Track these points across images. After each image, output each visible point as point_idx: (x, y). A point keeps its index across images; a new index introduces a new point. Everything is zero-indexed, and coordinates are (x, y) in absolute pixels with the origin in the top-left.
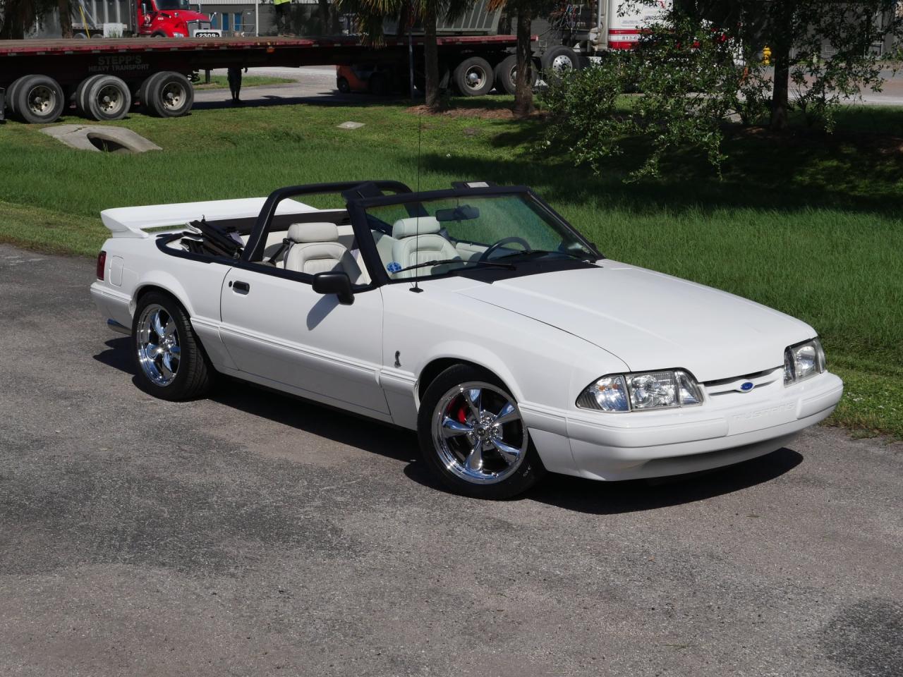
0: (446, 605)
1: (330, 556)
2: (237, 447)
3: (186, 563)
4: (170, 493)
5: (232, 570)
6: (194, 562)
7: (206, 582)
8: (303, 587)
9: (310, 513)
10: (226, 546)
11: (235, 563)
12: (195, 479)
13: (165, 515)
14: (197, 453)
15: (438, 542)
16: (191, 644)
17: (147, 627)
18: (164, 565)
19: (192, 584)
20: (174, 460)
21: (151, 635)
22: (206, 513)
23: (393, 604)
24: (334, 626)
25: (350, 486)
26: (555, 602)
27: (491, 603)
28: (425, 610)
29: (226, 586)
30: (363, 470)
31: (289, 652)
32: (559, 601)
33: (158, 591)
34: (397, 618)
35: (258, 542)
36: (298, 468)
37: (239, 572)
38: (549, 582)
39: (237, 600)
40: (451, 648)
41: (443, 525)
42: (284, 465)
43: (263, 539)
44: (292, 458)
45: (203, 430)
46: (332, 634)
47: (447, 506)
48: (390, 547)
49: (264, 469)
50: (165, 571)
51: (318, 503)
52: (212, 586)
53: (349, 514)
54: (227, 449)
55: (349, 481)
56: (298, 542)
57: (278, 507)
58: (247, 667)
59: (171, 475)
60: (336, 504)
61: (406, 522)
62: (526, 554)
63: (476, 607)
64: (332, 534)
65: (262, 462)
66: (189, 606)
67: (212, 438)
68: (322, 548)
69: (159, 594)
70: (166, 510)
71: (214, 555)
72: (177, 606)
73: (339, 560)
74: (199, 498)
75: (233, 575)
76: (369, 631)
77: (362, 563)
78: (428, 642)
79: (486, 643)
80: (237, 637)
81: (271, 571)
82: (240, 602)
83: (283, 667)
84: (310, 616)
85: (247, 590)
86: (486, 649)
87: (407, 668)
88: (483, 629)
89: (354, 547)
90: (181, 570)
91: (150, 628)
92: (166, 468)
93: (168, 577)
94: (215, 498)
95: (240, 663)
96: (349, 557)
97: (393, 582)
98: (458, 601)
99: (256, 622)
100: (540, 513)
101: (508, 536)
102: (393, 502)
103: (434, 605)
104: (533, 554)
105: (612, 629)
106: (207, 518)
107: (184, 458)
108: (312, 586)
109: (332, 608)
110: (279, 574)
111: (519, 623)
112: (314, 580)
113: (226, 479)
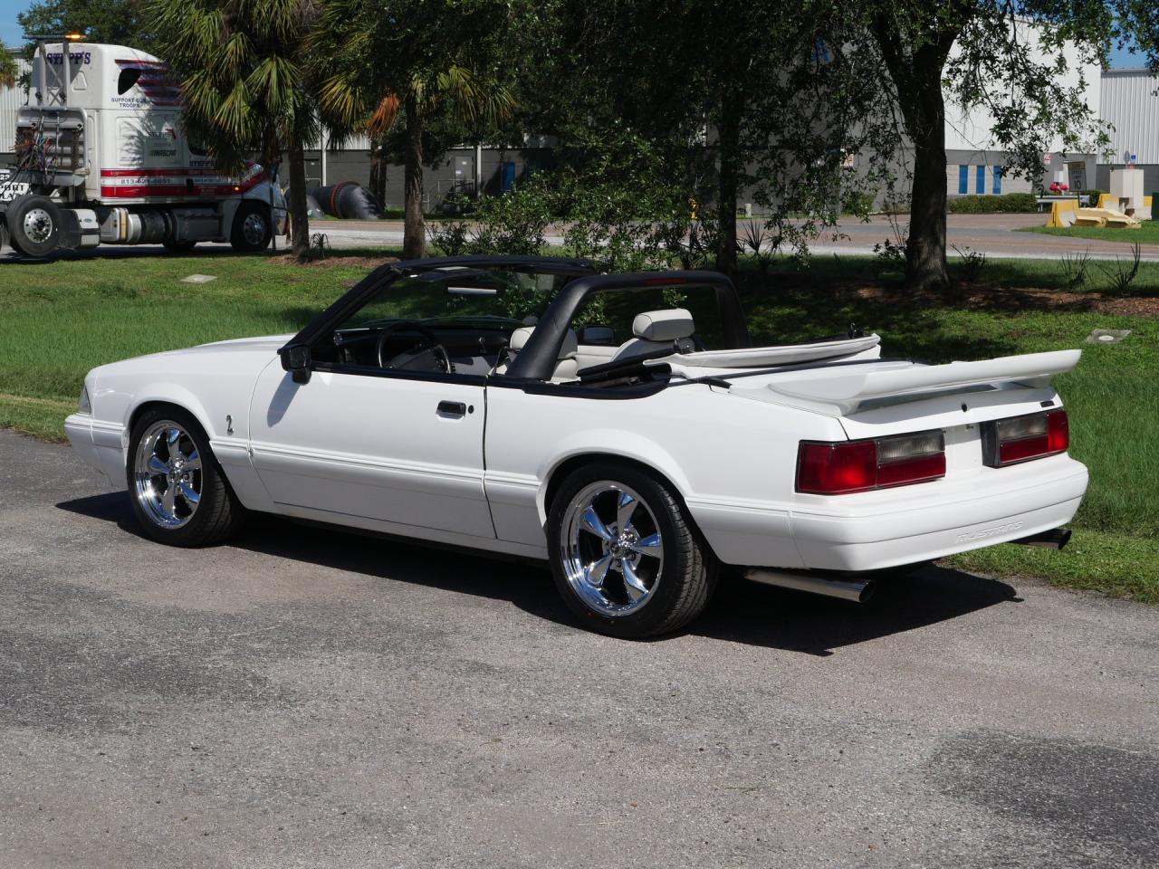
0: (425, 755)
1: (256, 707)
2: (106, 595)
3: (56, 720)
4: (21, 646)
5: (122, 727)
6: (68, 720)
7: (88, 741)
8: (224, 742)
9: (220, 661)
10: (109, 701)
11: (124, 719)
12: (56, 631)
13: (19, 670)
14: (53, 603)
15: (399, 688)
16: (77, 812)
17: (12, 796)
18: (25, 724)
19: (68, 744)
20: (22, 611)
21: (18, 804)
22: (76, 665)
23: (351, 757)
24: (275, 784)
25: (268, 632)
26: (570, 747)
27: (485, 751)
28: (397, 761)
29: (117, 746)
30: (282, 615)
31: (218, 816)
32: (575, 746)
33: (21, 754)
34: (361, 772)
35: (154, 695)
36: (194, 615)
37: (134, 729)
38: (555, 725)
39: (135, 760)
40: (442, 803)
41: (402, 670)
42: (172, 613)
43: (158, 691)
44: (182, 605)
45: (57, 579)
46: (274, 793)
47: (403, 649)
48: (335, 695)
49: (148, 617)
50: (28, 731)
51: (228, 650)
52: (96, 746)
53: (271, 661)
54: (94, 598)
55: (267, 626)
56: (209, 693)
57: (175, 657)
58: (161, 835)
59: (21, 627)
60: (253, 652)
61: (352, 668)
62: (519, 696)
63: (466, 756)
64: (254, 684)
65: (144, 610)
66: (68, 770)
67: (72, 586)
68: (243, 699)
69: (22, 758)
70: (19, 664)
71: (96, 711)
72: (50, 770)
73: (269, 711)
74: (63, 652)
75: (124, 733)
76: (325, 788)
77: (300, 713)
78: (408, 797)
79: (488, 795)
80: (141, 801)
81: (177, 726)
82: (140, 763)
83: (213, 833)
84: (240, 775)
85: (148, 749)
86: (490, 802)
87: (386, 828)
88: (480, 780)
89: (286, 696)
90: (51, 730)
91: (15, 796)
92: (12, 621)
93: (33, 738)
94: (85, 650)
95: (150, 831)
96: (282, 708)
97: (348, 733)
98: (439, 750)
99: (166, 783)
100: (526, 654)
101: (490, 678)
102: (330, 646)
103: (408, 755)
104: (529, 697)
105: (654, 773)
106: (78, 671)
107: (35, 608)
108: (237, 741)
109: (269, 764)
110: (188, 729)
111: (529, 772)
112: (238, 734)
113: (97, 629)
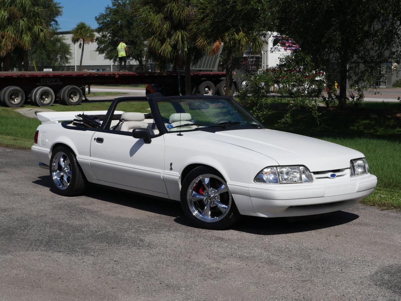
0: (193, 266)
1: (139, 249)
2: (96, 212)
3: (71, 251)
4: (64, 227)
5: (92, 254)
6: (75, 251)
7: (80, 258)
8: (125, 259)
9: (130, 234)
10: (90, 245)
11: (93, 251)
12: (77, 223)
13: (62, 235)
14: (78, 214)
15: (189, 244)
16: (71, 279)
17: (51, 274)
18: (60, 252)
19: (73, 258)
20: (67, 216)
21: (53, 276)
22: (81, 234)
23: (168, 266)
24: (140, 273)
25: (149, 225)
26: (245, 265)
27: (214, 265)
28: (183, 268)
29: (89, 259)
30: (155, 220)
31: (118, 283)
32: (246, 265)
33: (57, 261)
34: (170, 271)
35: (105, 244)
36: (125, 219)
37: (96, 254)
38: (241, 258)
39: (94, 264)
40: (195, 281)
41: (192, 238)
42: (118, 218)
43: (107, 243)
44: (122, 216)
45: (81, 206)
46: (138, 276)
47: (194, 232)
48: (167, 246)
49: (109, 219)
50: (61, 254)
51: (133, 231)
52: (82, 259)
53: (148, 234)
54: (91, 212)
55: (149, 223)
56: (124, 244)
57: (115, 232)
58: (97, 288)
59: (66, 221)
60: (142, 231)
61: (175, 237)
62: (231, 249)
63: (207, 267)
64: (140, 241)
65: (108, 217)
66: (71, 266)
67: (86, 209)
68: (135, 246)
69: (57, 262)
70: (62, 233)
71: (85, 248)
72: (65, 266)
73: (143, 250)
74: (79, 229)
75: (93, 255)
76: (156, 275)
77: (153, 251)
78: (184, 279)
79: (212, 279)
80: (94, 277)
81: (111, 254)
82: (96, 265)
83: (115, 288)
84: (129, 270)
85: (99, 261)
86: (212, 282)
87: (174, 288)
88: (210, 274)
89: (150, 246)
90: (68, 254)
91: (52, 274)
92: (63, 219)
93: (62, 256)
94: (86, 229)
95: (94, 286)
96: (148, 249)
97: (168, 258)
98: (199, 265)
99: (103, 272)
100: (237, 235)
101: (222, 242)
102: (169, 230)
103: (187, 266)
104: (234, 249)
105: (272, 275)
106: (81, 236)
107: (72, 215)
108: (130, 260)
109: (139, 267)
110: (114, 255)
111: (228, 273)
112: (131, 257)
113: (91, 222)
